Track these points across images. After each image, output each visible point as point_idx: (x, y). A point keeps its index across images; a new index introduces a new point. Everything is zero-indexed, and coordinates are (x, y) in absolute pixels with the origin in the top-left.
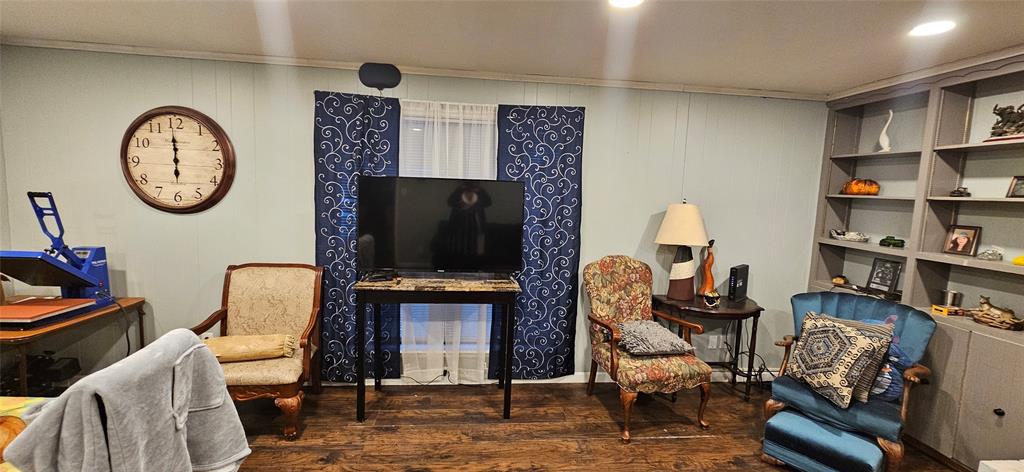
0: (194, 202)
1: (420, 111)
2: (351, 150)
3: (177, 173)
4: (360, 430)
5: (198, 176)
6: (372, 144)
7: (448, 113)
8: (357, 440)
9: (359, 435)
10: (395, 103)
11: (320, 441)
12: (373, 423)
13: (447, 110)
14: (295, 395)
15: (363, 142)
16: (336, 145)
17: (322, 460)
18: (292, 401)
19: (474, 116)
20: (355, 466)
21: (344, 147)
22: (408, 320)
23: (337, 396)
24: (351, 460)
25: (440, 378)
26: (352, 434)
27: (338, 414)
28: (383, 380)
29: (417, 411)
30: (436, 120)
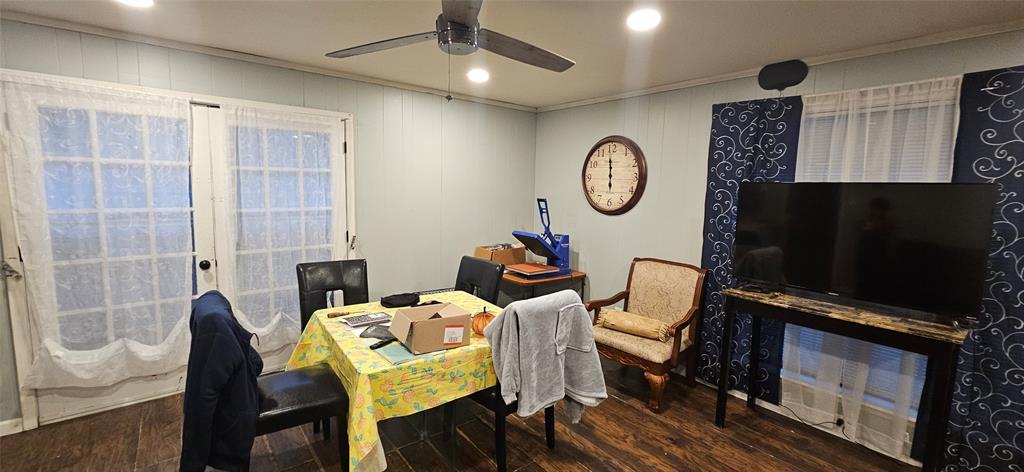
0: (618, 206)
1: (829, 105)
2: (742, 157)
3: (610, 185)
4: (715, 433)
5: (622, 187)
6: (766, 150)
7: (870, 100)
8: (709, 440)
9: (712, 437)
10: (797, 101)
11: (676, 425)
12: (731, 434)
13: (870, 98)
14: (660, 375)
15: (755, 148)
16: (728, 153)
17: (672, 439)
18: (657, 379)
19: (915, 98)
20: (697, 459)
21: (735, 154)
22: (792, 343)
23: (708, 396)
24: (696, 453)
25: (829, 425)
26: (706, 433)
27: (701, 411)
28: (757, 400)
29: (786, 446)
30: (850, 112)
